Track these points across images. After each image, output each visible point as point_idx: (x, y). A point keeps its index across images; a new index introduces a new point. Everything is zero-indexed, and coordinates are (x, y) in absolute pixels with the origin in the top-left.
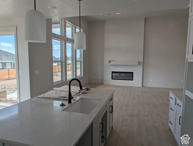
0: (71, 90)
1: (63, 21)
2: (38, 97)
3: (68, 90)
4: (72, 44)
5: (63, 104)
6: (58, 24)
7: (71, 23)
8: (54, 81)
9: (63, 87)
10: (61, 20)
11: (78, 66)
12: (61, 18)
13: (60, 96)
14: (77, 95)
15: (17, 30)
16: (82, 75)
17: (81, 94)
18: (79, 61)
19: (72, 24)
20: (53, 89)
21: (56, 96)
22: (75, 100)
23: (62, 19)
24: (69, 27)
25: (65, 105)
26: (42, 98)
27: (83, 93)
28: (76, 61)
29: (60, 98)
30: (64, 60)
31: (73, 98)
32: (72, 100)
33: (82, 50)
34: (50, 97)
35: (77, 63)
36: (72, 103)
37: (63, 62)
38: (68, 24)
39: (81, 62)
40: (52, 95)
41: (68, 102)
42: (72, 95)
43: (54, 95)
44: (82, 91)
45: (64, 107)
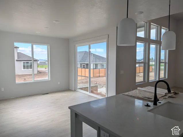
0: (157, 92)
1: (148, 24)
2: (124, 94)
3: (154, 92)
4: (156, 45)
5: (148, 104)
6: (143, 27)
7: (155, 25)
8: (137, 81)
9: (147, 88)
10: (145, 23)
11: (162, 67)
12: (145, 21)
13: (144, 96)
14: (163, 98)
15: (108, 38)
16: (167, 77)
17: (167, 97)
18: (162, 63)
19: (157, 25)
20: (137, 89)
21: (141, 96)
22: (161, 103)
23: (147, 22)
24: (153, 29)
25: (150, 106)
26: (127, 95)
27: (171, 97)
28: (160, 63)
29: (145, 98)
30: (147, 61)
31: (158, 100)
32: (157, 102)
33: (167, 51)
34: (134, 96)
35: (161, 64)
36: (157, 106)
37: (146, 63)
38: (153, 25)
39: (165, 63)
40: (136, 94)
41: (153, 104)
42: (158, 97)
43: (138, 94)
44: (170, 95)
45: (149, 107)
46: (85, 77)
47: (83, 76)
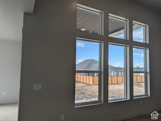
7: (122, 18)
16: (149, 95)
28: (132, 72)
46: (86, 84)
47: (85, 83)
